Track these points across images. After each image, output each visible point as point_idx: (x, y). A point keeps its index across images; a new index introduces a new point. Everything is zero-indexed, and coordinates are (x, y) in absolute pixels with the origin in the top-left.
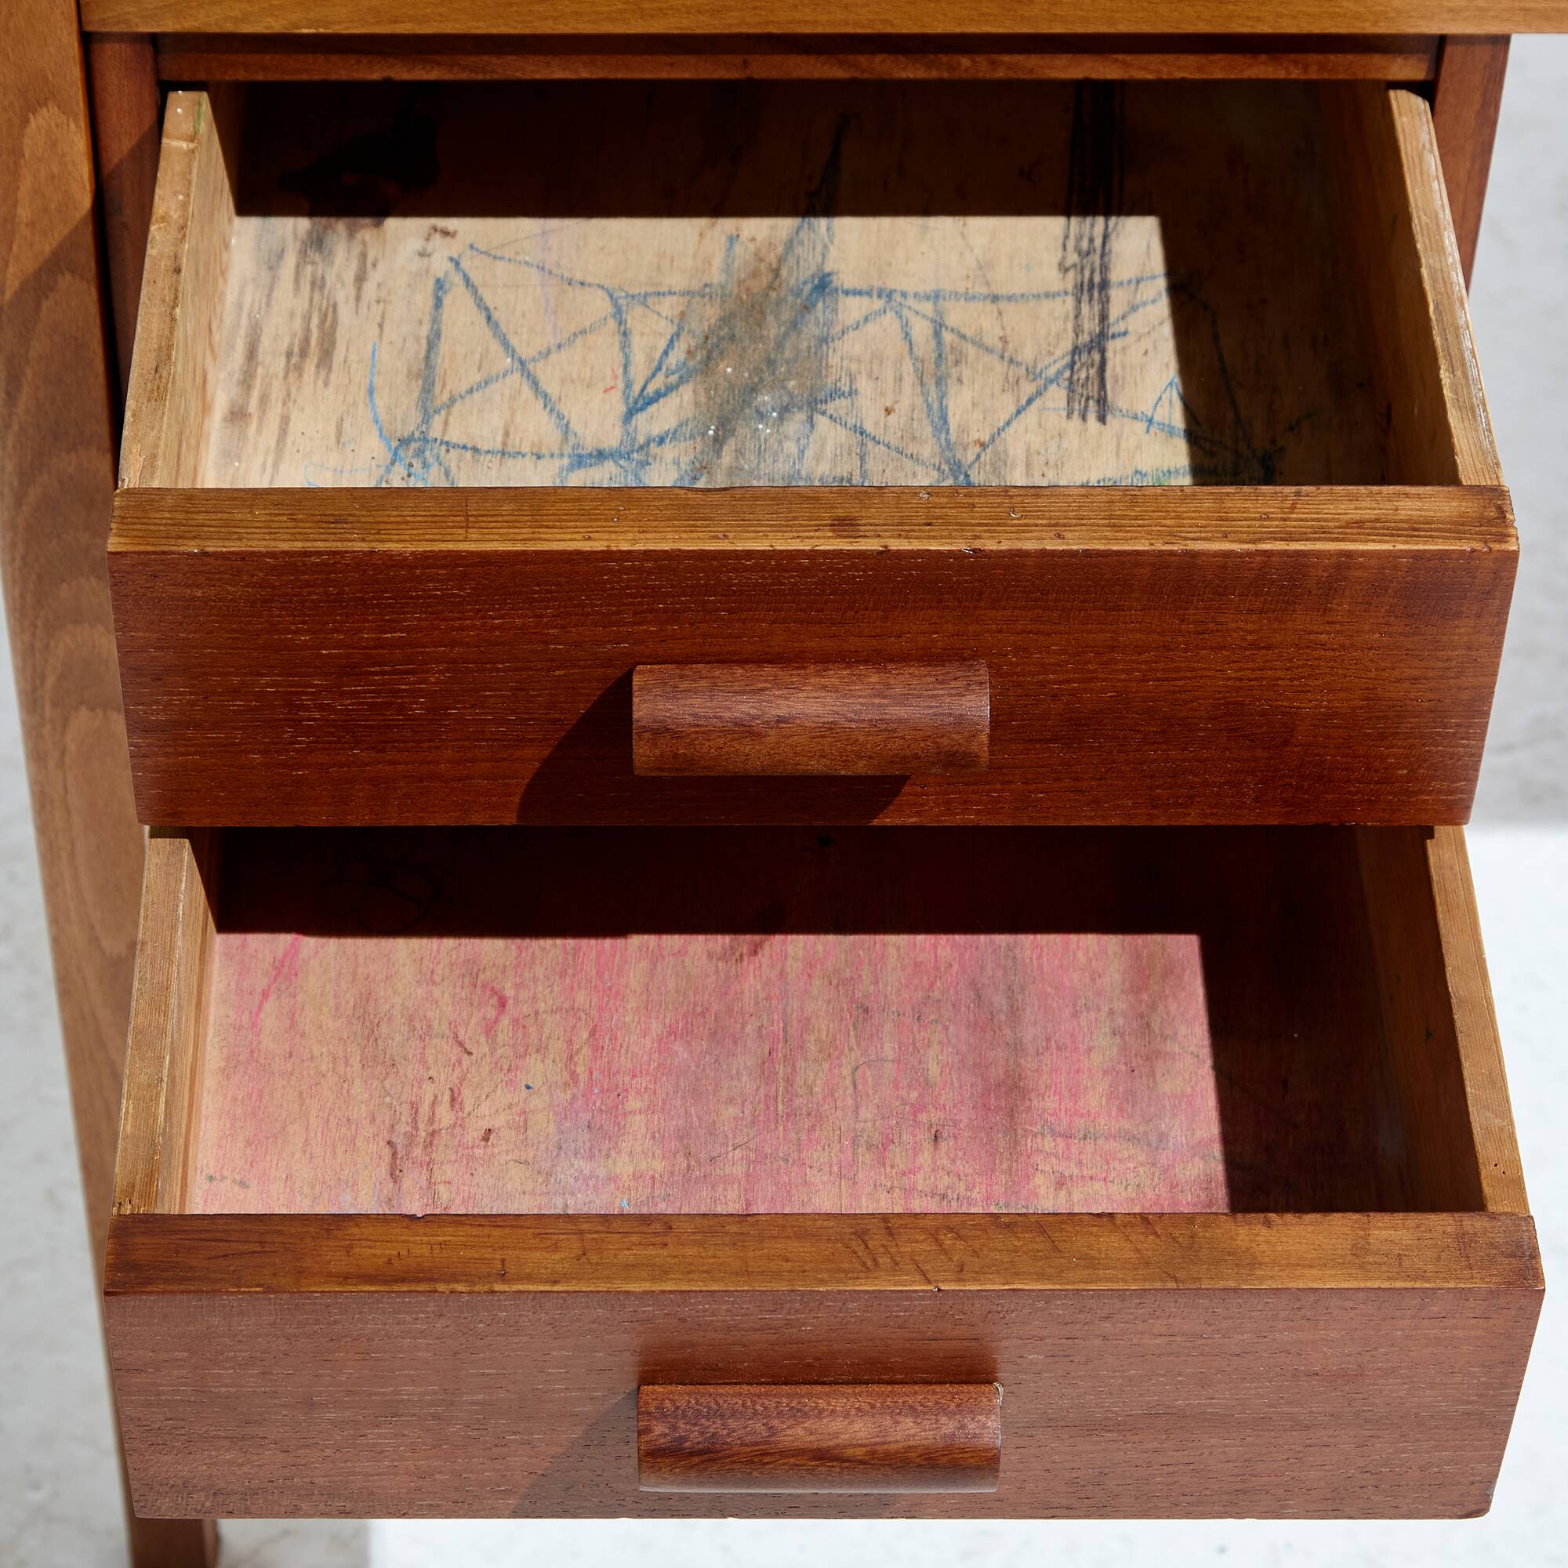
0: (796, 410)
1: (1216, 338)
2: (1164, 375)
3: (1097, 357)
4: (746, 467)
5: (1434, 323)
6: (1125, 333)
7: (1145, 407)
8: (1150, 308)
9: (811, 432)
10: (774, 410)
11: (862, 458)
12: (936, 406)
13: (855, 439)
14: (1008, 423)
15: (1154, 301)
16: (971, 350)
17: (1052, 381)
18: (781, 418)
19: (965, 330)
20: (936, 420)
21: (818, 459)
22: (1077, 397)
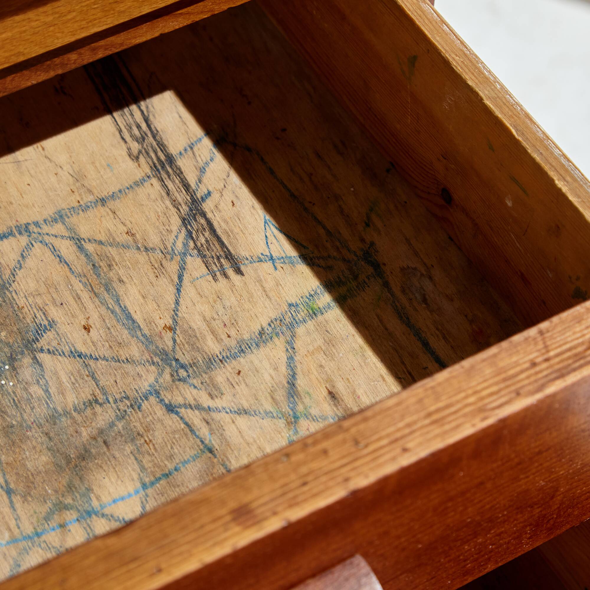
0: (20, 357)
1: (272, 172)
2: (257, 216)
3: (203, 221)
4: (14, 423)
5: (524, 144)
6: (209, 193)
7: (261, 248)
8: (212, 165)
9: (43, 371)
10: (4, 364)
11: (94, 378)
12: (117, 309)
13: (78, 363)
14: (177, 303)
15: (212, 160)
16: (113, 251)
17: (185, 254)
18: (14, 368)
19: (99, 237)
20: (125, 321)
21: (62, 393)
22: (210, 260)
